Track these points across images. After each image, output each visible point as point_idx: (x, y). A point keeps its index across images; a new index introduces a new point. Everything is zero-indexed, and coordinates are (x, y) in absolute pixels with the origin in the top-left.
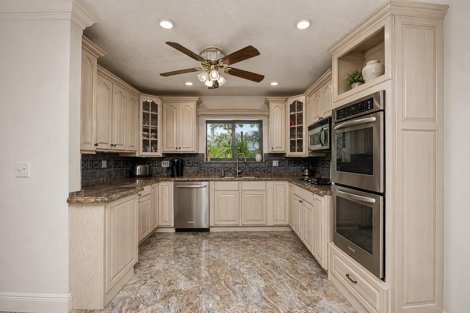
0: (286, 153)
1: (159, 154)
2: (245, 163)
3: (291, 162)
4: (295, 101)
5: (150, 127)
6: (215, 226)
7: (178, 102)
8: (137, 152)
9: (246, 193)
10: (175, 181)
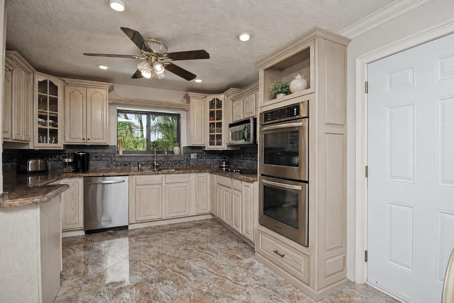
0: (205, 146)
1: (60, 145)
3: (208, 155)
4: (215, 98)
5: (48, 113)
6: (136, 222)
7: (86, 87)
8: (31, 144)
9: (170, 186)
10: (84, 177)
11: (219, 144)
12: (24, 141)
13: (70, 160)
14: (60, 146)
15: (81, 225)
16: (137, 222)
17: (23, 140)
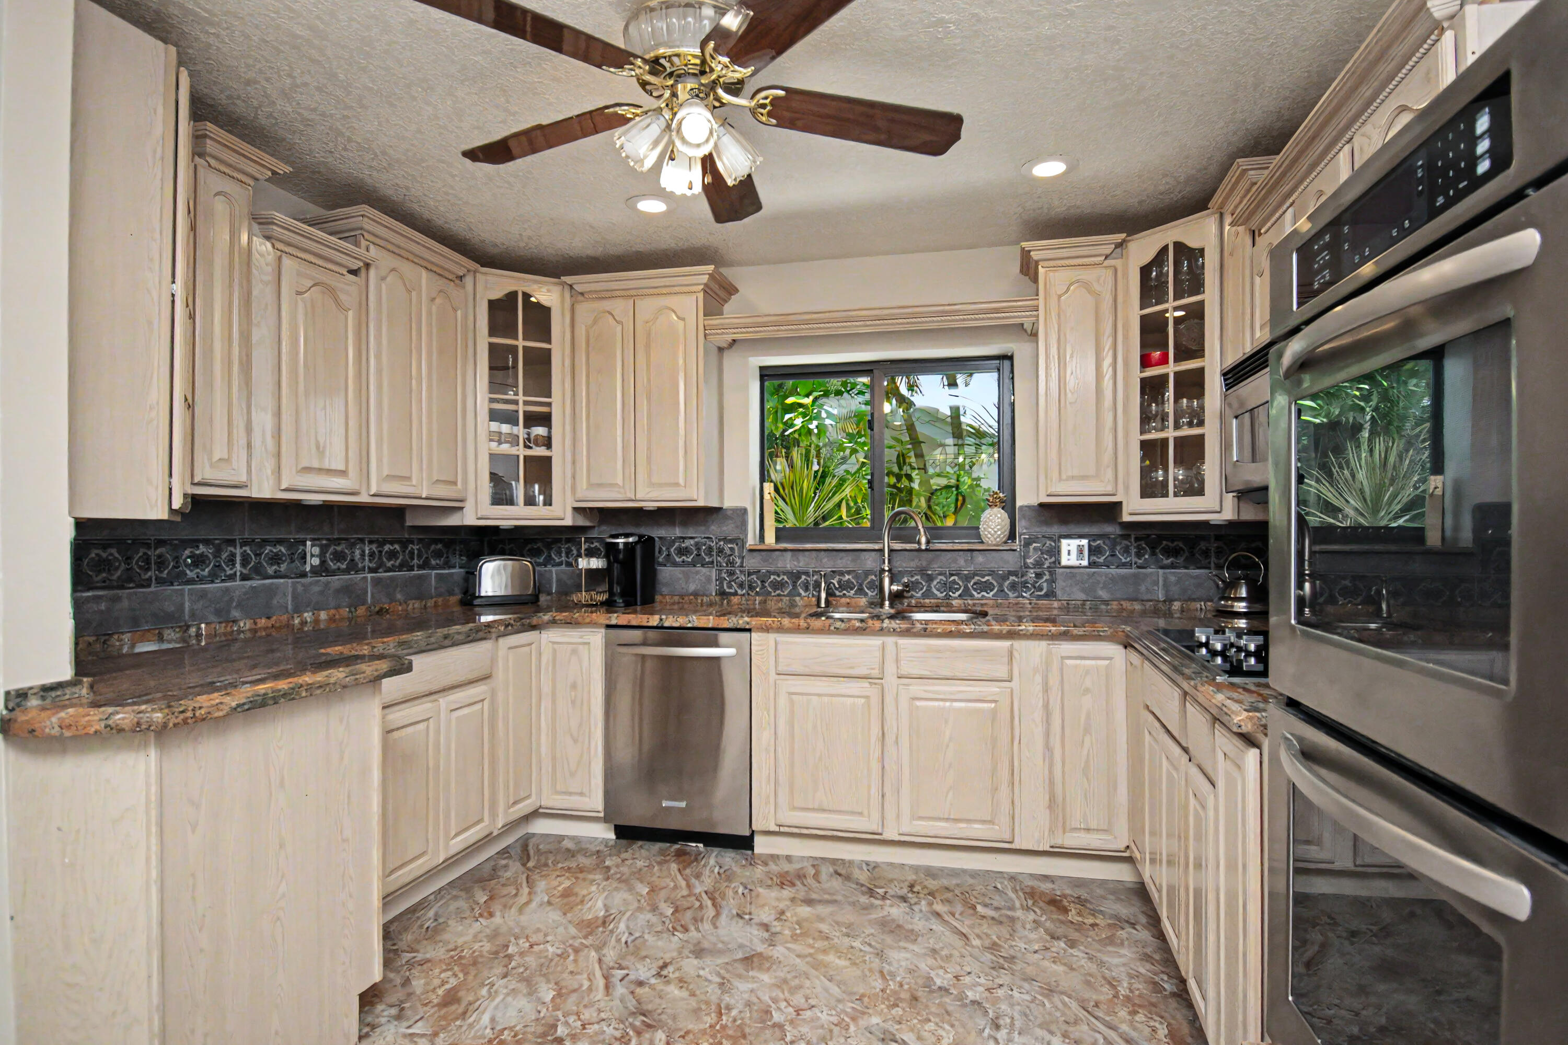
0: (1120, 503)
1: (561, 511)
2: (920, 550)
3: (1152, 549)
4: (1167, 245)
5: (521, 403)
6: (777, 829)
7: (631, 295)
8: (469, 506)
9: (917, 688)
10: (609, 627)
11: (1194, 488)
12: (426, 498)
13: (596, 563)
14: (559, 513)
15: (596, 802)
16: (782, 829)
17: (424, 496)
